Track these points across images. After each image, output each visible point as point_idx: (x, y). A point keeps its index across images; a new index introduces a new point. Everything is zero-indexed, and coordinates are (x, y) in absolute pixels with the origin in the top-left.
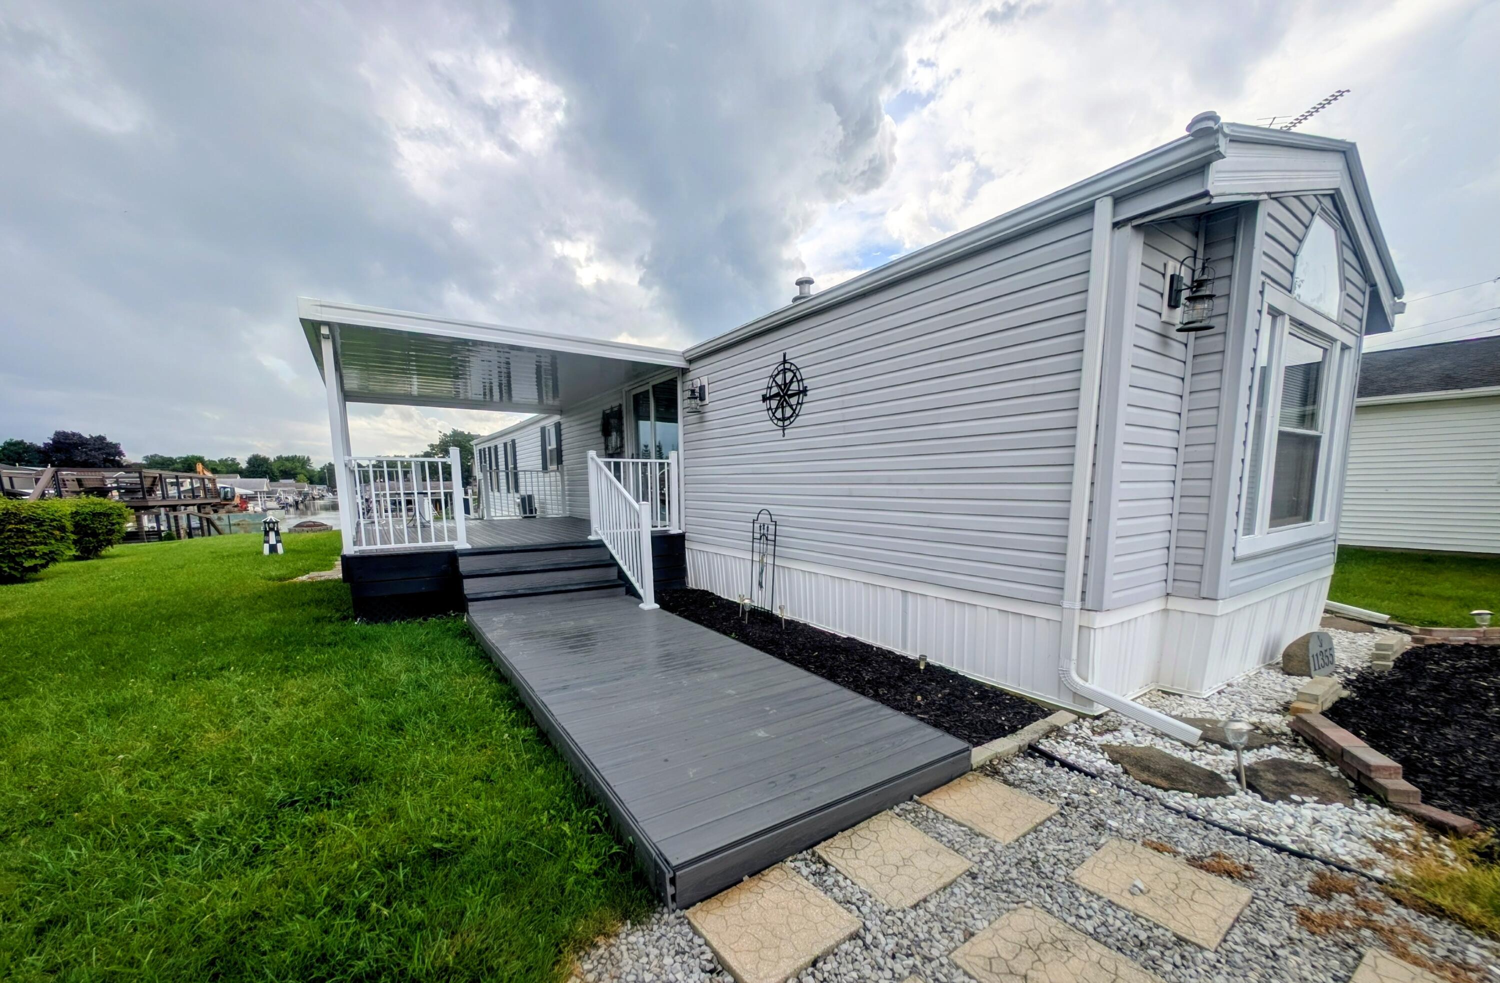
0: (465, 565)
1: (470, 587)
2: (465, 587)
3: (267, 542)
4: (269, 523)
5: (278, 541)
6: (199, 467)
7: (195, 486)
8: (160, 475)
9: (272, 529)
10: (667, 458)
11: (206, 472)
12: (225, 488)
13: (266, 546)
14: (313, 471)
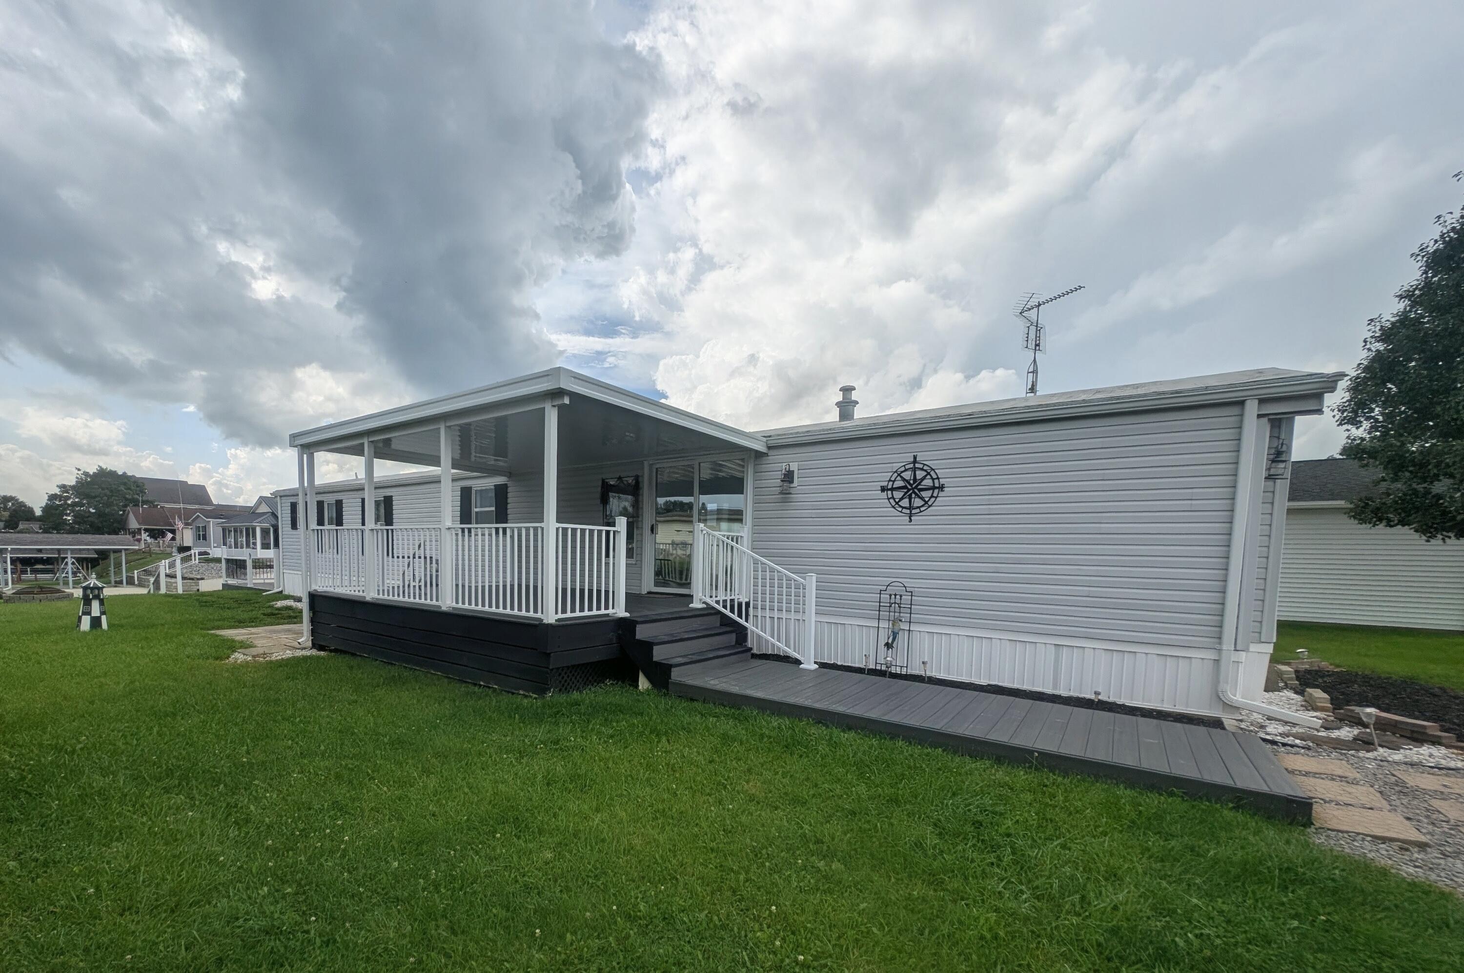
0: (640, 633)
1: (657, 653)
2: (654, 654)
3: (89, 613)
4: (92, 589)
5: (103, 613)
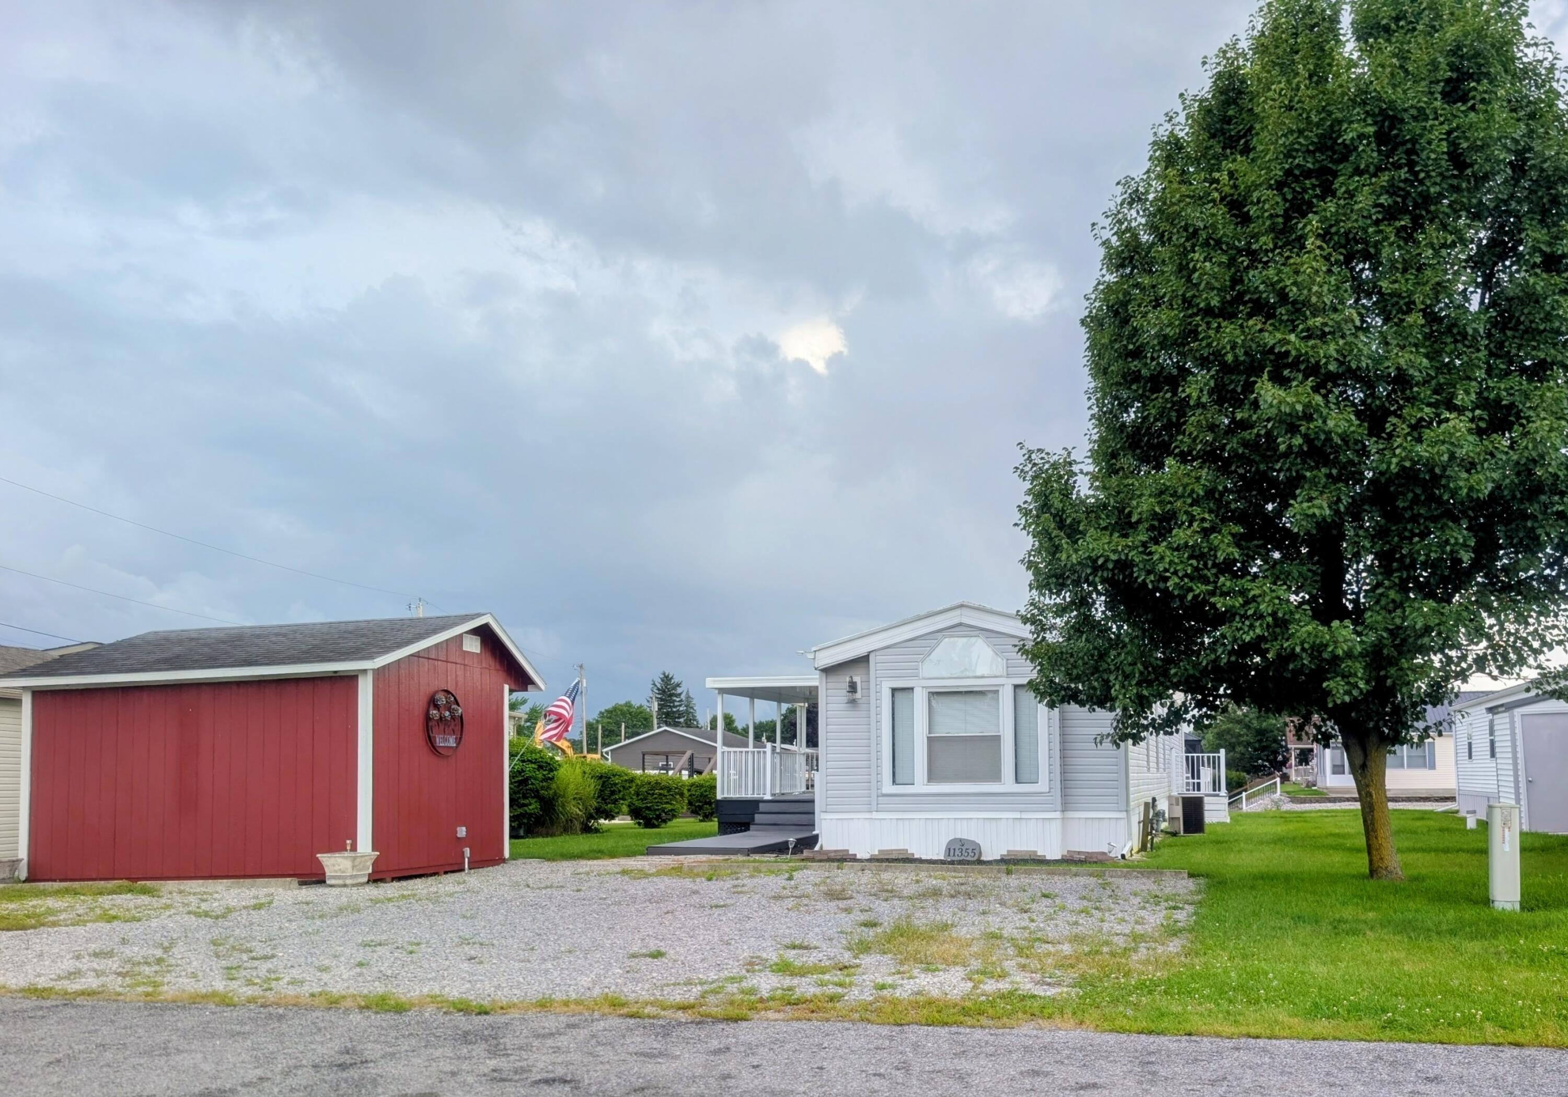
0: (762, 807)
1: (758, 818)
2: (754, 816)
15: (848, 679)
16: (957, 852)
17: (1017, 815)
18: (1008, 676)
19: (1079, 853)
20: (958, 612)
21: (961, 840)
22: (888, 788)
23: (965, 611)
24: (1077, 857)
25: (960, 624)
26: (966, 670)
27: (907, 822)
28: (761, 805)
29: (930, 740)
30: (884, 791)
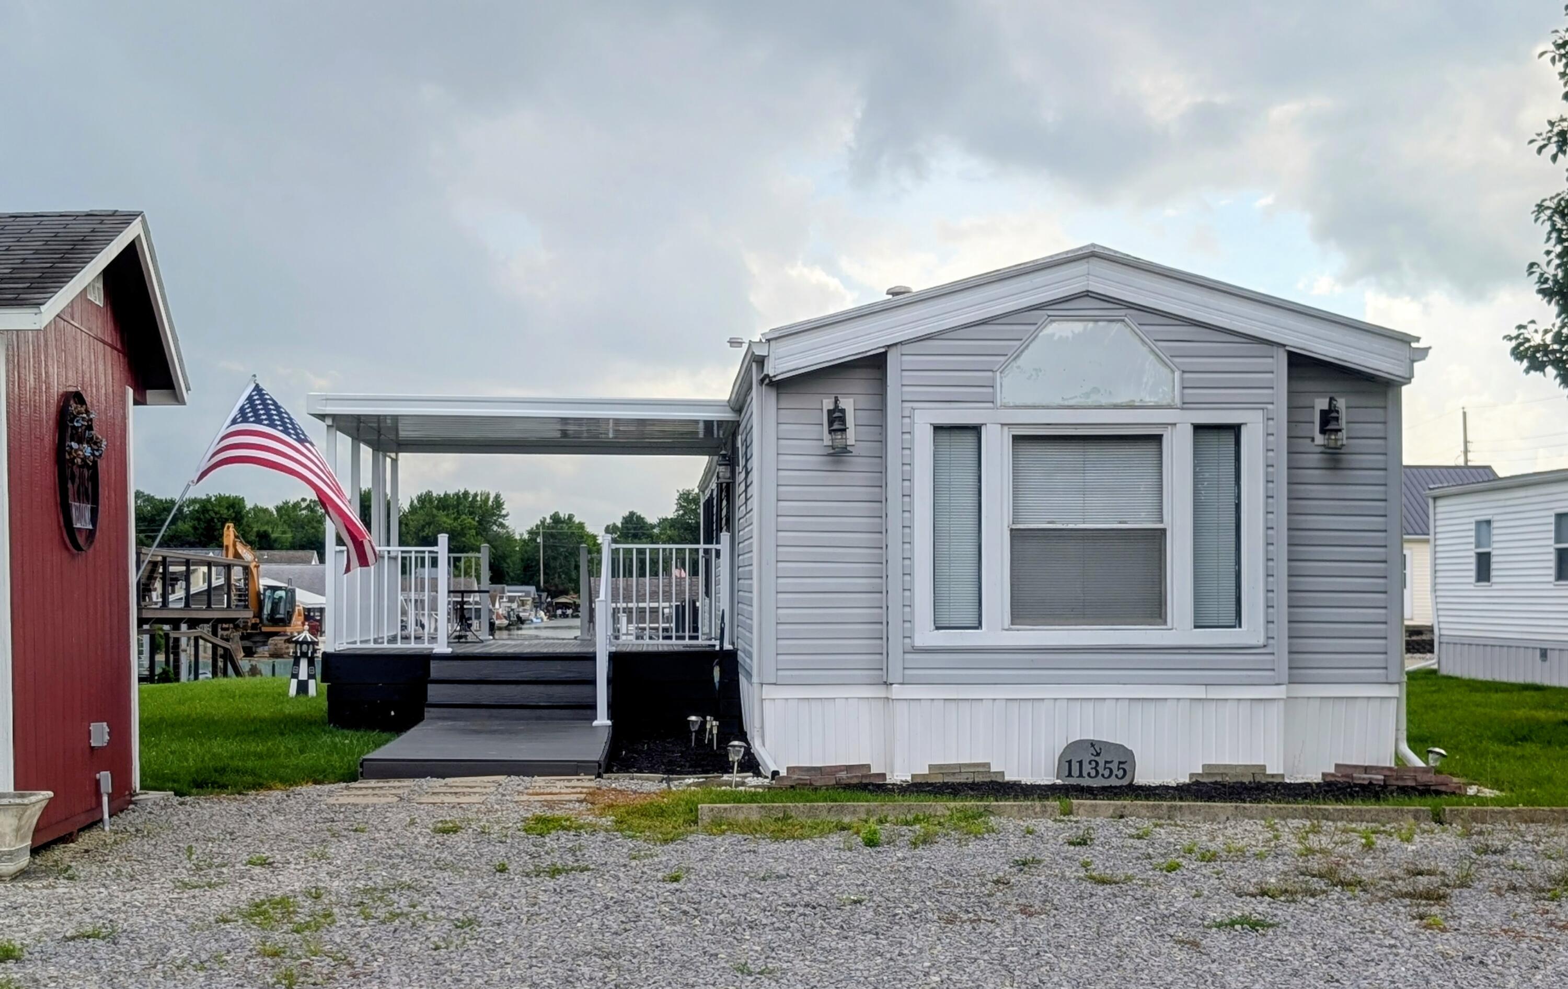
0: (435, 670)
1: (434, 692)
2: (429, 693)
6: (229, 533)
7: (215, 583)
8: (164, 558)
9: (304, 655)
10: (718, 542)
11: (241, 549)
12: (274, 589)
13: (294, 682)
14: (509, 539)
15: (828, 404)
16: (1087, 768)
17: (1199, 692)
18: (1185, 405)
19: (1366, 769)
20: (1080, 268)
21: (1092, 744)
22: (926, 636)
23: (1097, 266)
24: (1362, 778)
25: (1087, 294)
26: (1096, 390)
27: (965, 706)
28: (433, 664)
29: (1017, 536)
30: (919, 642)
